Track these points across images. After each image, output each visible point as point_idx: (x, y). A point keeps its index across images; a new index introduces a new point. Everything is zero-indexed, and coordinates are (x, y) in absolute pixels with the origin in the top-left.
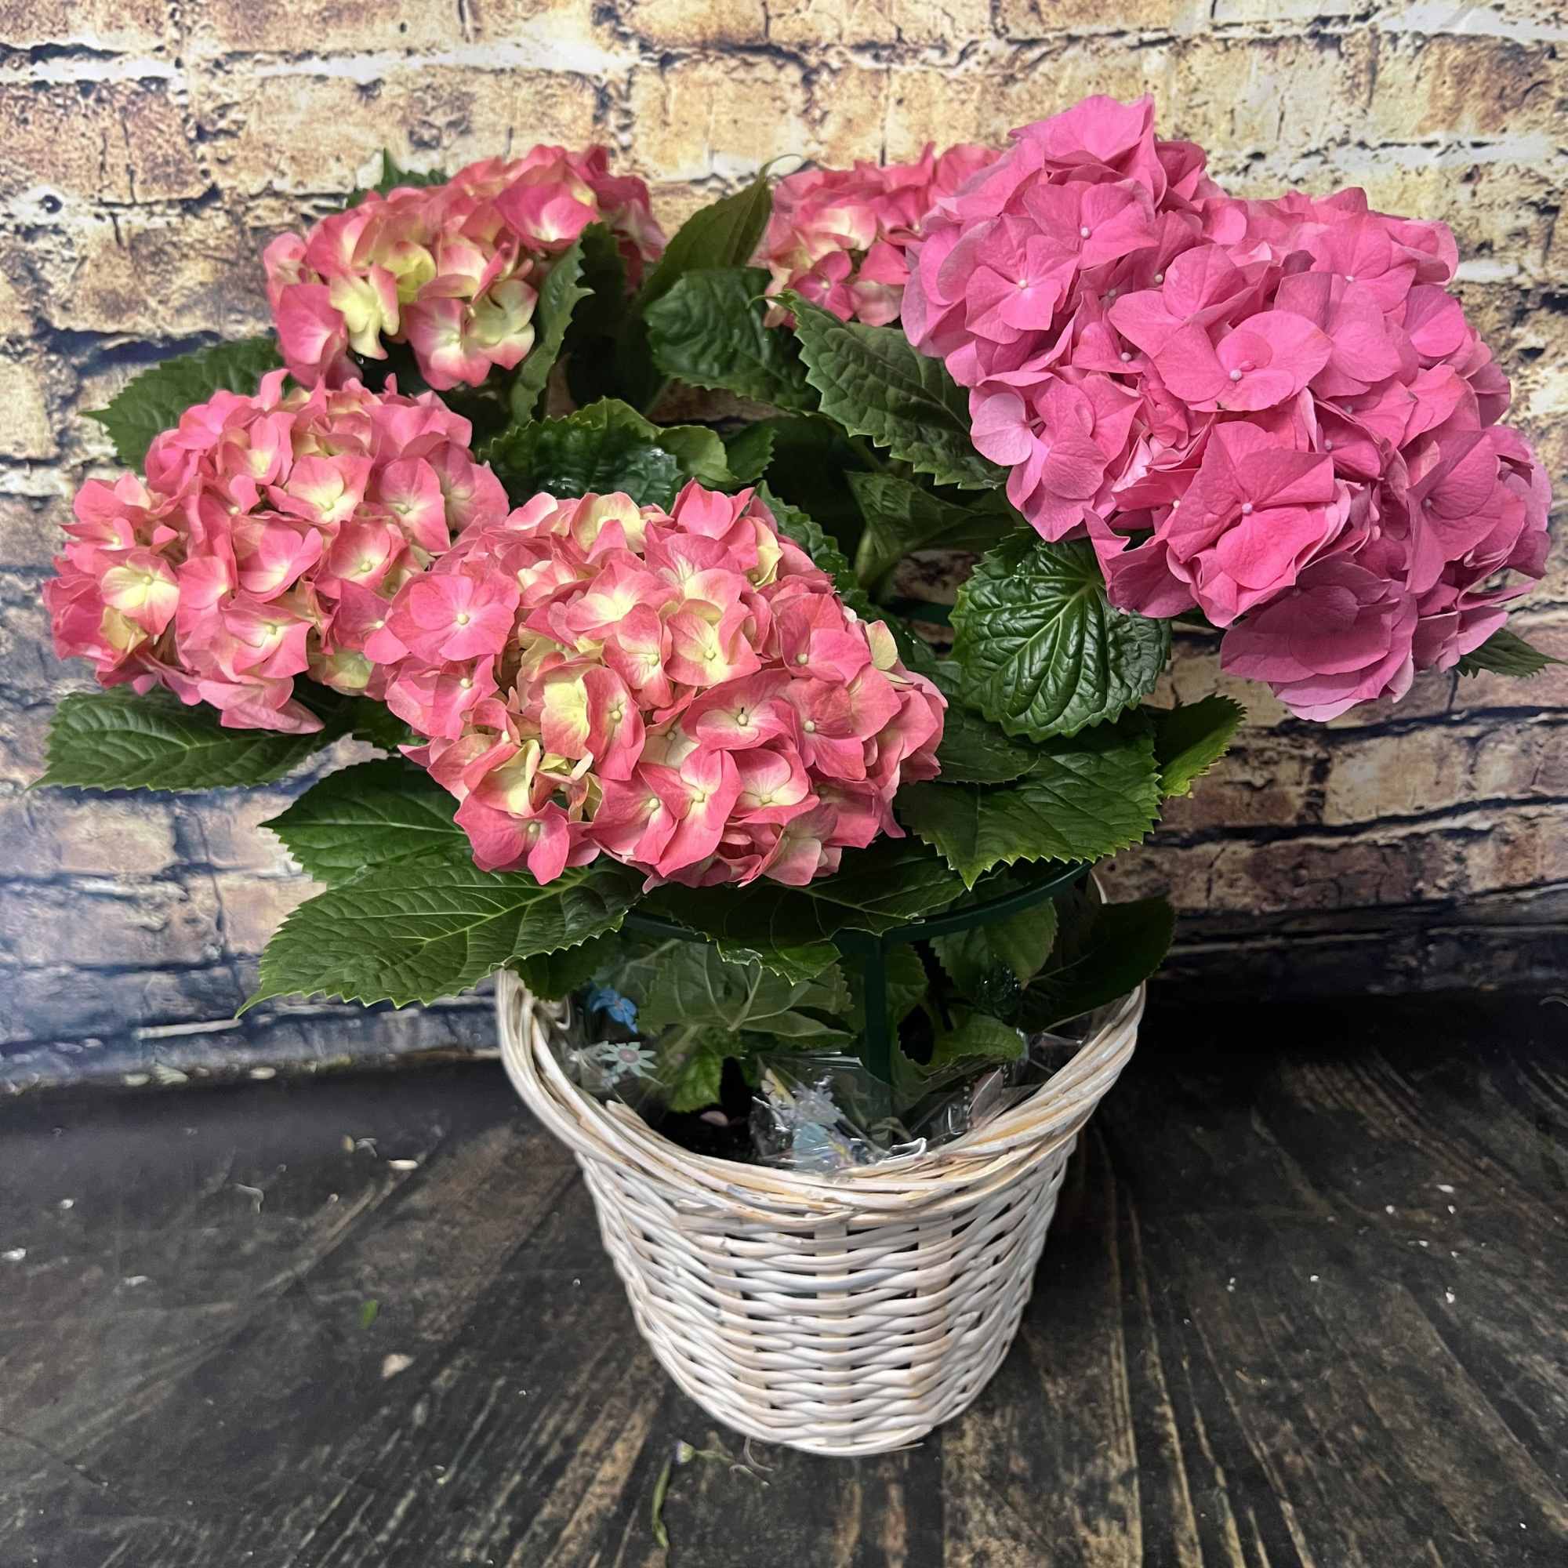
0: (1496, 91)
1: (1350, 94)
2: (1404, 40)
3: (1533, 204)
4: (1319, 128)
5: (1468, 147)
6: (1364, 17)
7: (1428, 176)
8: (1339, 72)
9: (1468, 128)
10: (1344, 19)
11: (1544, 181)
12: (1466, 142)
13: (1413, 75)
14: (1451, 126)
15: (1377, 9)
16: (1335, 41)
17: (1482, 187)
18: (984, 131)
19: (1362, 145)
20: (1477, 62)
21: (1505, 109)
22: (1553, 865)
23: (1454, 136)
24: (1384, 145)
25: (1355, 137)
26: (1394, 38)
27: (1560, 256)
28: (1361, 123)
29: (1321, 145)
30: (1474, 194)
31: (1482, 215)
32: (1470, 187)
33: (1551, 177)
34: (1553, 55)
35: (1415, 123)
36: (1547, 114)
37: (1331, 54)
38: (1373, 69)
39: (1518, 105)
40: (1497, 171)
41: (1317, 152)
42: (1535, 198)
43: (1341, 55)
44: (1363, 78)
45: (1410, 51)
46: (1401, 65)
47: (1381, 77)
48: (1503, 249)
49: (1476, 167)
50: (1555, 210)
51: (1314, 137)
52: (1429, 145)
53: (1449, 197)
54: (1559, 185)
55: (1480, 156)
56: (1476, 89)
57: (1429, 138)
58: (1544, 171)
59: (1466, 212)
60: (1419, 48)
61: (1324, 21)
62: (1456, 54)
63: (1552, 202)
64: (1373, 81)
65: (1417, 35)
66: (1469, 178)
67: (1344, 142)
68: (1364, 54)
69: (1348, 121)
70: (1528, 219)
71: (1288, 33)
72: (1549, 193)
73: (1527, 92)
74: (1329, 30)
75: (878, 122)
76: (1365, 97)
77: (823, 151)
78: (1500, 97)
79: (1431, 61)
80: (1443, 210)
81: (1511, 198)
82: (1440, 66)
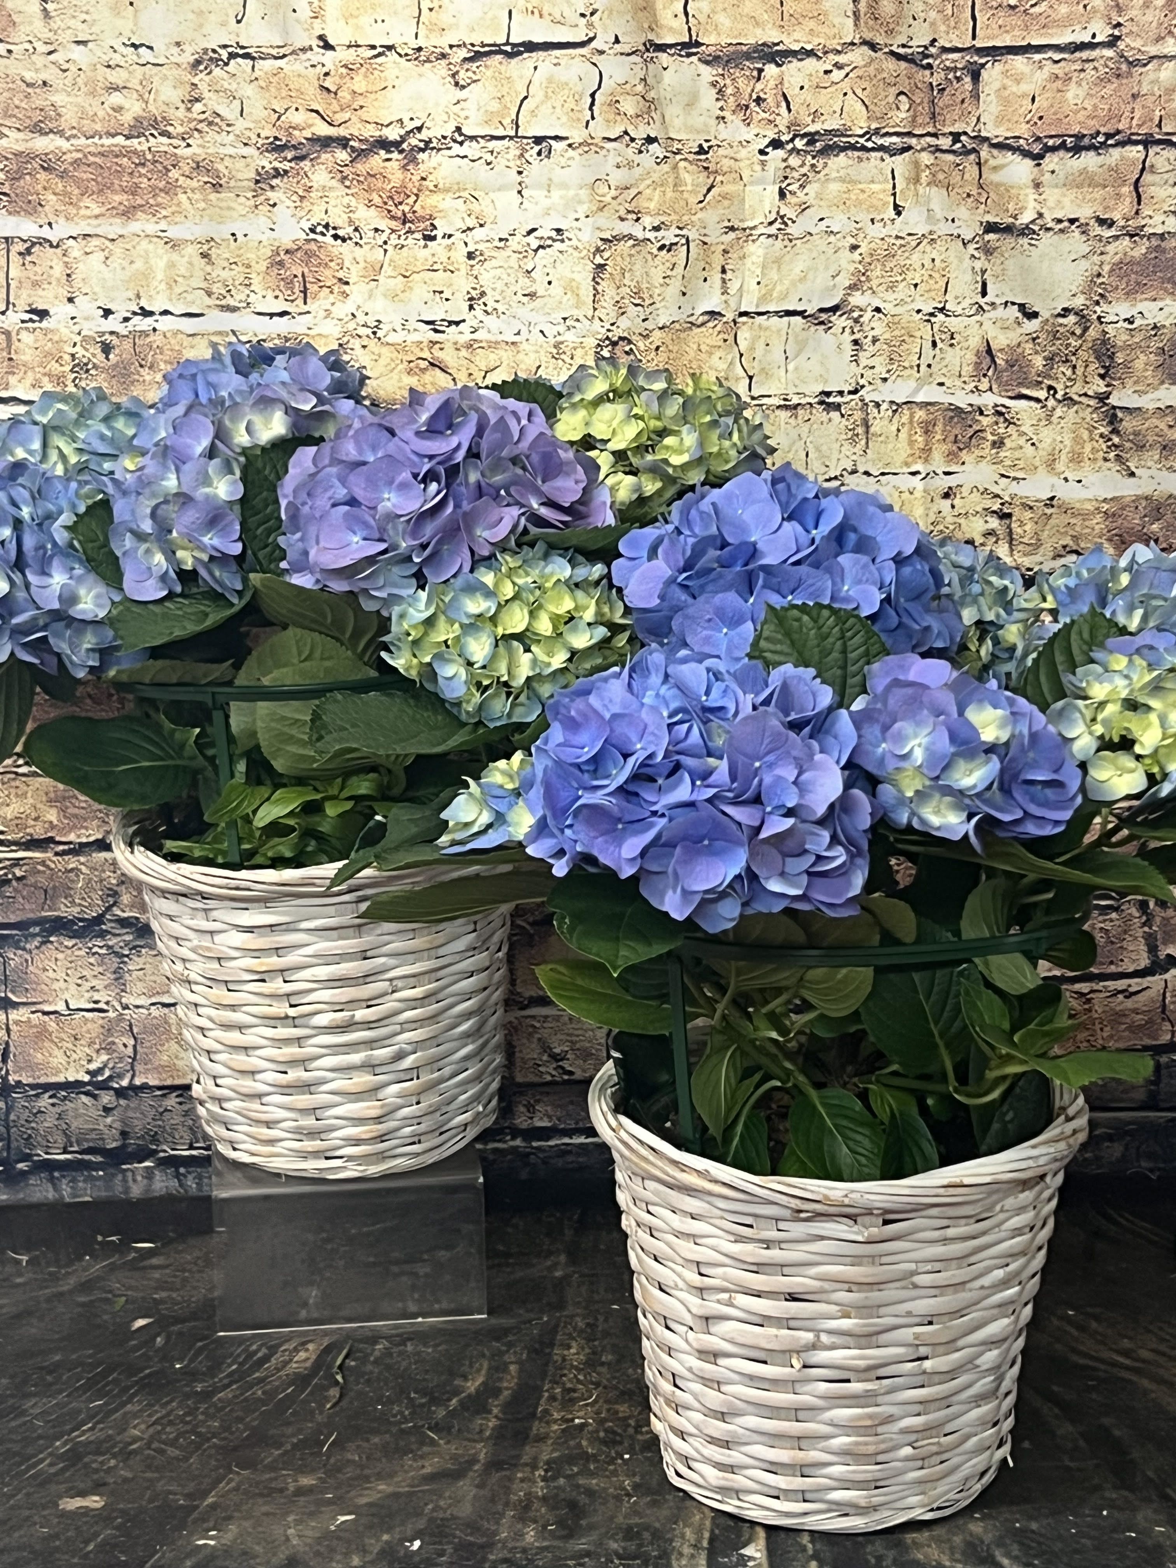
0: (952, 438)
1: (853, 440)
2: (884, 406)
3: (994, 512)
4: (834, 462)
5: (942, 475)
6: (855, 392)
7: (918, 494)
8: (842, 426)
9: (938, 463)
10: (841, 393)
11: (997, 496)
12: (939, 471)
13: (894, 428)
14: (926, 460)
15: (863, 387)
16: (837, 407)
17: (957, 501)
19: (867, 473)
20: (935, 419)
21: (961, 449)
23: (930, 468)
24: (883, 474)
25: (861, 470)
26: (878, 405)
28: (863, 459)
29: (838, 475)
30: (953, 507)
31: (962, 521)
32: (949, 502)
33: (1001, 493)
34: (981, 413)
35: (901, 459)
36: (988, 451)
37: (835, 415)
38: (867, 426)
39: (968, 446)
40: (965, 491)
41: (836, 478)
42: (995, 508)
43: (843, 416)
44: (860, 430)
45: (890, 413)
46: (886, 422)
47: (872, 430)
49: (950, 488)
50: (1009, 516)
51: (832, 469)
52: (914, 474)
53: (935, 509)
54: (1007, 498)
55: (951, 481)
56: (938, 437)
57: (913, 469)
58: (996, 490)
59: (949, 519)
60: (895, 411)
61: (828, 394)
62: (920, 414)
63: (1006, 511)
64: (867, 432)
65: (892, 402)
66: (946, 496)
67: (854, 472)
68: (858, 415)
69: (854, 457)
70: (994, 523)
71: (803, 401)
72: (1003, 504)
73: (971, 438)
74: (831, 400)
76: (863, 442)
78: (955, 442)
79: (905, 419)
80: (933, 518)
81: (979, 509)
82: (911, 422)
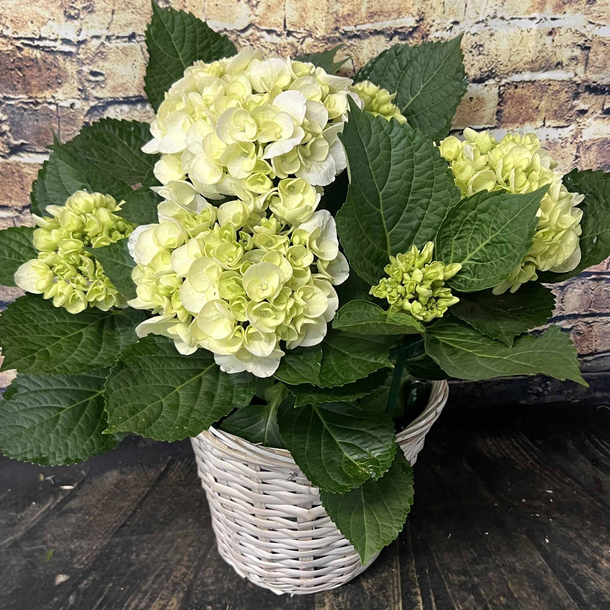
3: (579, 45)
4: (483, 10)
5: (549, 20)
7: (533, 32)
9: (549, 12)
11: (583, 35)
12: (548, 18)
14: (541, 11)
17: (556, 38)
18: (331, 11)
19: (502, 18)
21: (564, 4)
22: (600, 344)
23: (543, 15)
24: (512, 19)
25: (499, 15)
27: (592, 69)
28: (501, 9)
29: (484, 18)
30: (553, 41)
31: (557, 50)
32: (551, 38)
33: (586, 34)
35: (526, 9)
36: (583, 6)
39: (570, 2)
40: (562, 31)
41: (483, 21)
42: (580, 43)
48: (567, 65)
49: (553, 29)
50: (589, 48)
51: (481, 15)
52: (532, 19)
53: (542, 42)
54: (590, 37)
55: (555, 24)
57: (532, 16)
58: (583, 31)
59: (550, 49)
63: (587, 45)
66: (550, 33)
67: (495, 17)
69: (496, 7)
70: (578, 52)
72: (586, 41)
75: (282, 7)
77: (257, 20)
80: (540, 47)
81: (569, 43)
